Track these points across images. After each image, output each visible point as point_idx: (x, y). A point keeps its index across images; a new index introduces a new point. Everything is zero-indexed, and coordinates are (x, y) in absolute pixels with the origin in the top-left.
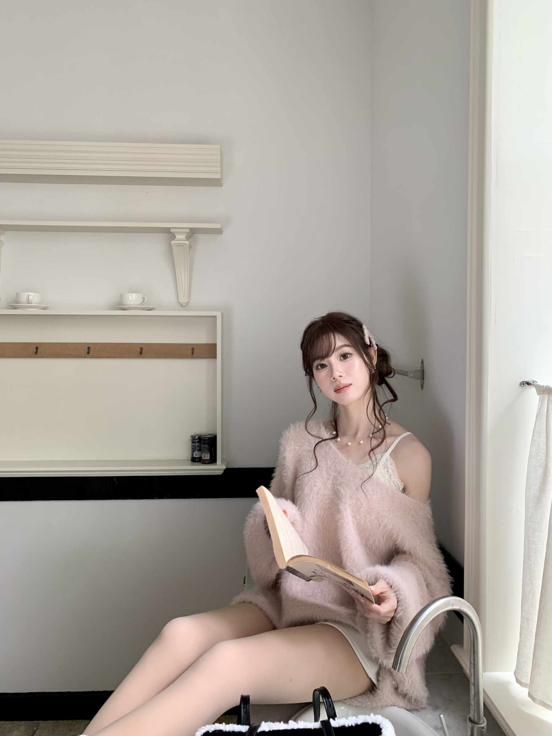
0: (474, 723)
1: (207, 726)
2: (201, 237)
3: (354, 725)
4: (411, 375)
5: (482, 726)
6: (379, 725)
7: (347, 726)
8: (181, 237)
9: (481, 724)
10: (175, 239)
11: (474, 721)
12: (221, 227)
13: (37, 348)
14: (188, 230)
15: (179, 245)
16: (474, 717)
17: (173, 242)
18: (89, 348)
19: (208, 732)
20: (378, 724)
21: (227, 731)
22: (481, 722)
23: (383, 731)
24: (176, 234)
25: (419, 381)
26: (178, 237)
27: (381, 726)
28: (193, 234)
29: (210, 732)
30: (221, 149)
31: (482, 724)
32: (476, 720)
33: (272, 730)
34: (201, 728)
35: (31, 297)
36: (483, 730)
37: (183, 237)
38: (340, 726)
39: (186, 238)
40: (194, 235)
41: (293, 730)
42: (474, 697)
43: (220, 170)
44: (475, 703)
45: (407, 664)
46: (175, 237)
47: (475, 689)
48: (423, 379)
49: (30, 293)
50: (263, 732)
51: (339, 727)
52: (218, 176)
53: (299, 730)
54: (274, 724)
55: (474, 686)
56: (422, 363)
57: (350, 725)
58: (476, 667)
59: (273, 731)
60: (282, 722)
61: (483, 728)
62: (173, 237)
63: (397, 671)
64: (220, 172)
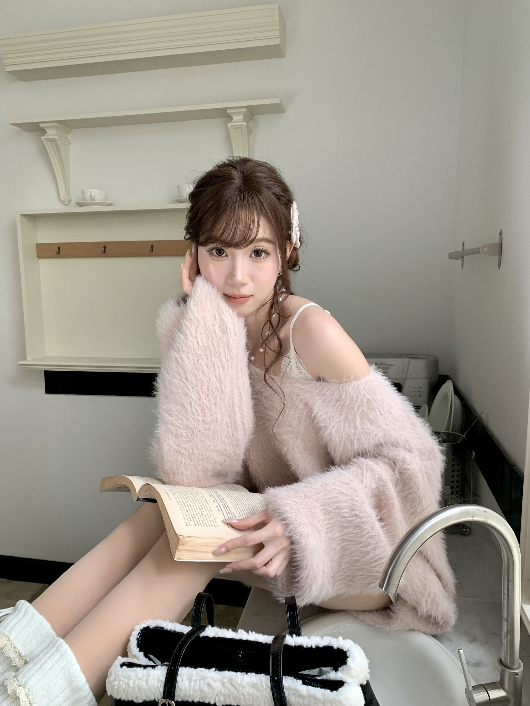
0: (506, 666)
1: (149, 620)
2: (262, 118)
3: (314, 647)
4: (485, 250)
5: (516, 671)
6: (346, 652)
7: (305, 646)
8: (238, 118)
9: (514, 669)
10: (232, 121)
11: (505, 664)
12: (280, 101)
13: (105, 247)
14: (245, 110)
15: (236, 128)
16: (506, 659)
17: (229, 125)
18: (152, 246)
19: (148, 627)
20: (345, 650)
21: (168, 630)
22: (516, 666)
23: (349, 661)
24: (232, 115)
25: (496, 257)
26: (235, 118)
27: (348, 654)
28: (253, 115)
29: (151, 627)
30: (279, 8)
31: (516, 669)
32: (508, 664)
33: (217, 637)
34: (143, 622)
35: (93, 194)
36: (516, 676)
37: (241, 118)
38: (297, 645)
39: (244, 118)
40: (255, 116)
41: (241, 641)
42: (507, 636)
43: (278, 34)
44: (507, 643)
45: (398, 582)
46: (232, 119)
47: (507, 626)
48: (501, 255)
49: (93, 190)
50: (207, 638)
51: (295, 646)
52: (277, 42)
53: (247, 642)
54: (220, 630)
55: (507, 621)
56: (501, 234)
57: (309, 646)
58: (510, 598)
59: (219, 637)
60: (230, 630)
61: (517, 674)
62: (229, 118)
63: (383, 589)
64: (278, 36)
